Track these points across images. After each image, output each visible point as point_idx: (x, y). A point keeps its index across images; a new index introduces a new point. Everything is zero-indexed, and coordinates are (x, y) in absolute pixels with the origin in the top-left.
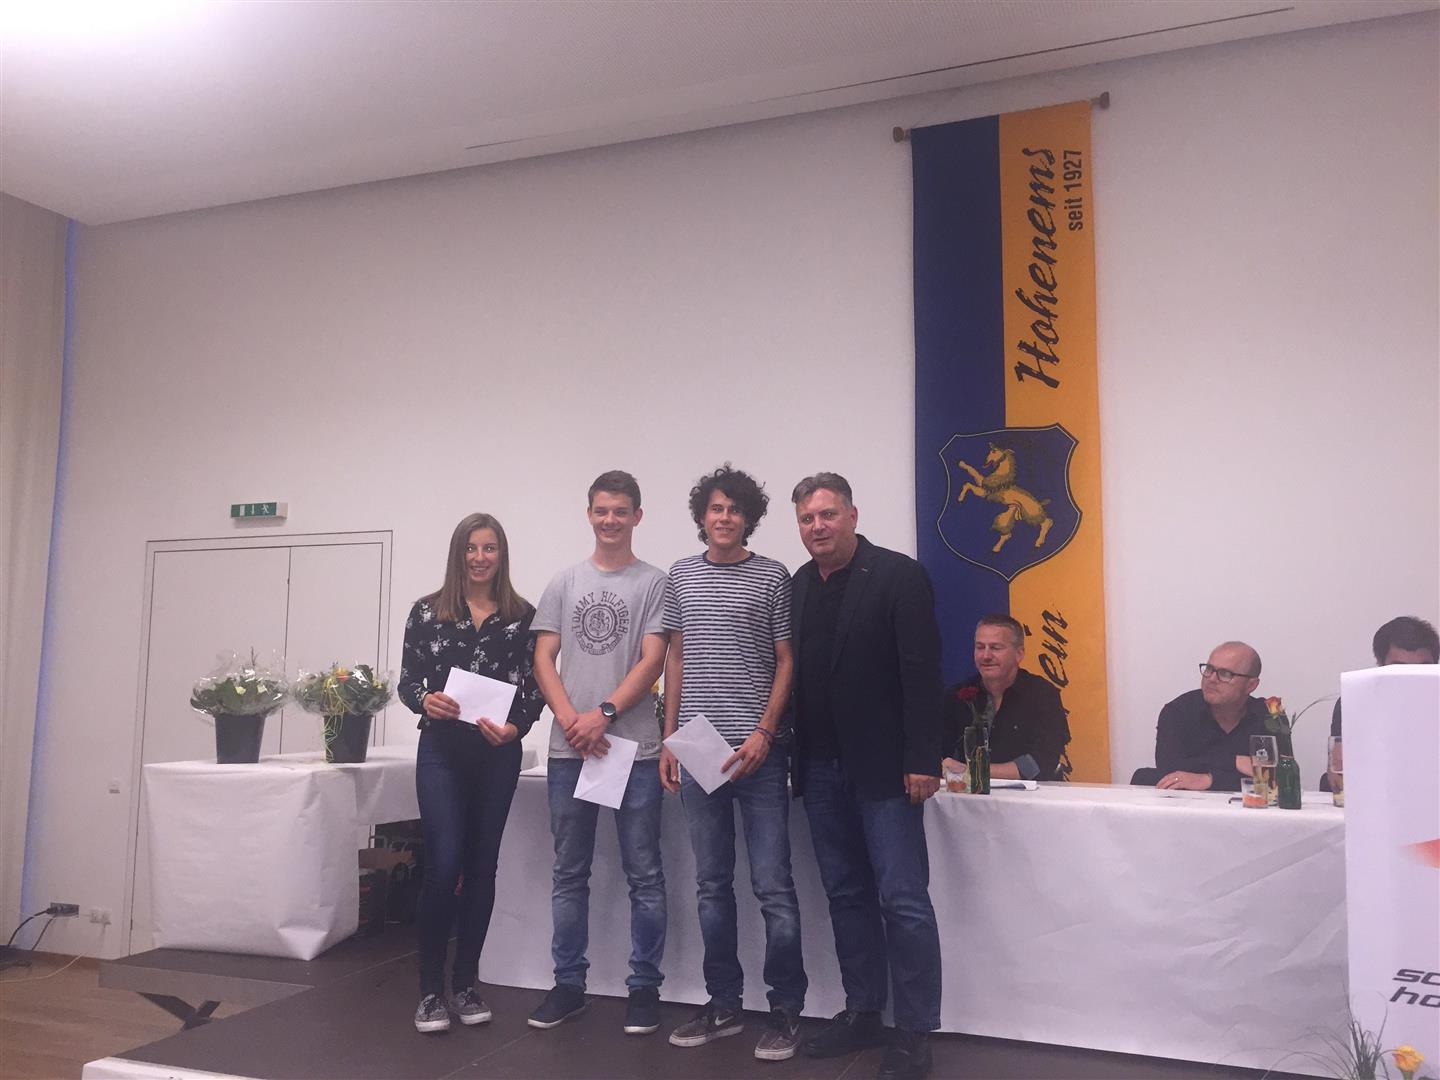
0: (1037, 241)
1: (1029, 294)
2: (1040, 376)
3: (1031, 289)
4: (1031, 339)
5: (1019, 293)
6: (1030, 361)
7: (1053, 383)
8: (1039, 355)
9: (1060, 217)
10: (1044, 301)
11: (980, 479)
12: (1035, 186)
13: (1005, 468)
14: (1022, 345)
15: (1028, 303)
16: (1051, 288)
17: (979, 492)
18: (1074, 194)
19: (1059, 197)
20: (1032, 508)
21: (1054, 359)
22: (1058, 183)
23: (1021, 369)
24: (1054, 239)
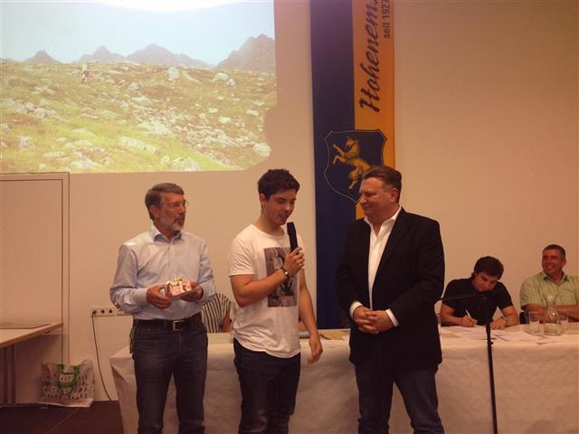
0: (369, 41)
1: (366, 66)
2: (371, 106)
3: (367, 64)
4: (367, 88)
5: (362, 65)
6: (366, 98)
7: (377, 110)
8: (371, 96)
9: (380, 31)
10: (373, 70)
11: (343, 153)
12: (369, 14)
13: (355, 149)
14: (363, 90)
15: (365, 70)
16: (376, 64)
17: (343, 160)
18: (387, 20)
19: (380, 21)
21: (377, 98)
22: (379, 14)
23: (362, 102)
24: (377, 40)
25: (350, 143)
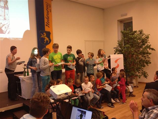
0: (47, 12)
2: (48, 26)
3: (47, 17)
4: (47, 22)
5: (46, 17)
6: (47, 24)
7: (49, 27)
8: (48, 24)
9: (49, 10)
10: (48, 18)
11: (43, 36)
12: (47, 7)
13: (45, 35)
14: (46, 23)
16: (49, 17)
17: (43, 37)
18: (50, 9)
19: (49, 8)
20: (48, 39)
21: (49, 25)
22: (49, 7)
23: (46, 25)
24: (49, 12)
25: (44, 33)
